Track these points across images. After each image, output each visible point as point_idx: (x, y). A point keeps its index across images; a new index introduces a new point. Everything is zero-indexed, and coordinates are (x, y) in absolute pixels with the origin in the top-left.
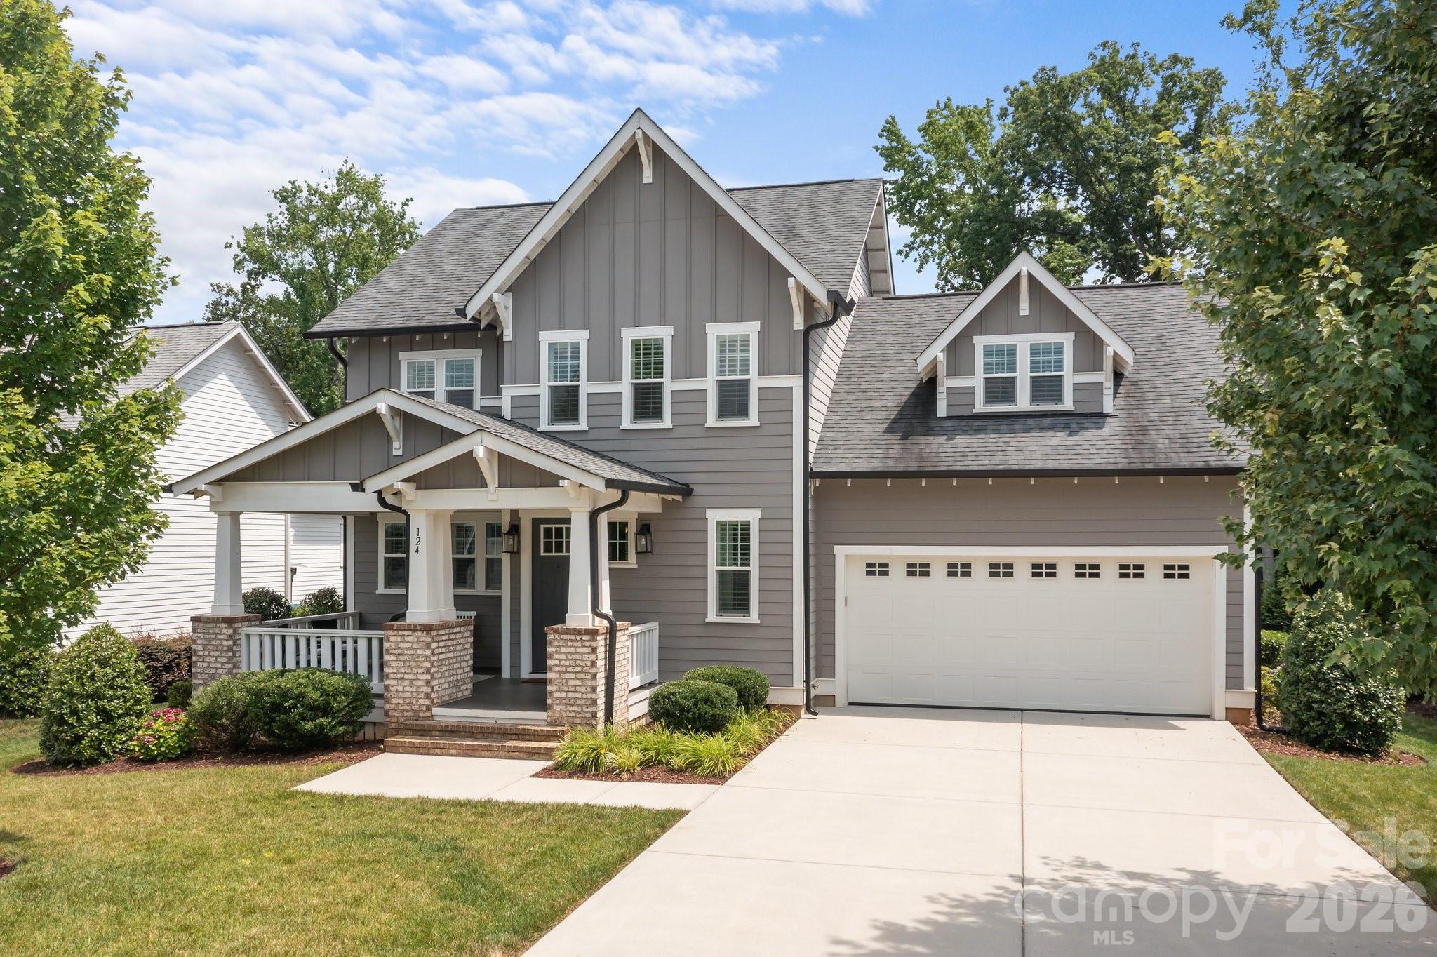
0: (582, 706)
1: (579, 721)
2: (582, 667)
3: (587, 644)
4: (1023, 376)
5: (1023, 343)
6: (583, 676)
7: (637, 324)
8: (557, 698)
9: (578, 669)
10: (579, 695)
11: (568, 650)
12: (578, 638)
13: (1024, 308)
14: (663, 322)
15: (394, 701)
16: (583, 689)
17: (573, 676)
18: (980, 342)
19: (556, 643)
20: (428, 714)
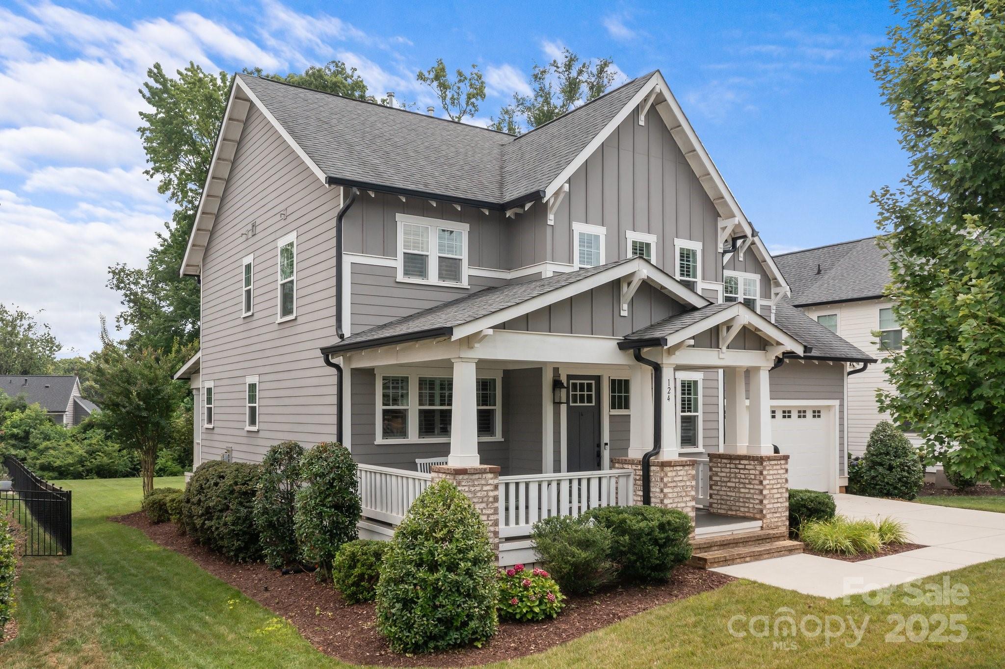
0: (781, 512)
1: (780, 524)
2: (781, 484)
4: (741, 297)
6: (781, 491)
7: (635, 229)
8: (769, 509)
9: (779, 486)
10: (779, 505)
11: (774, 472)
13: (741, 256)
14: (649, 231)
19: (767, 468)
20: (694, 534)
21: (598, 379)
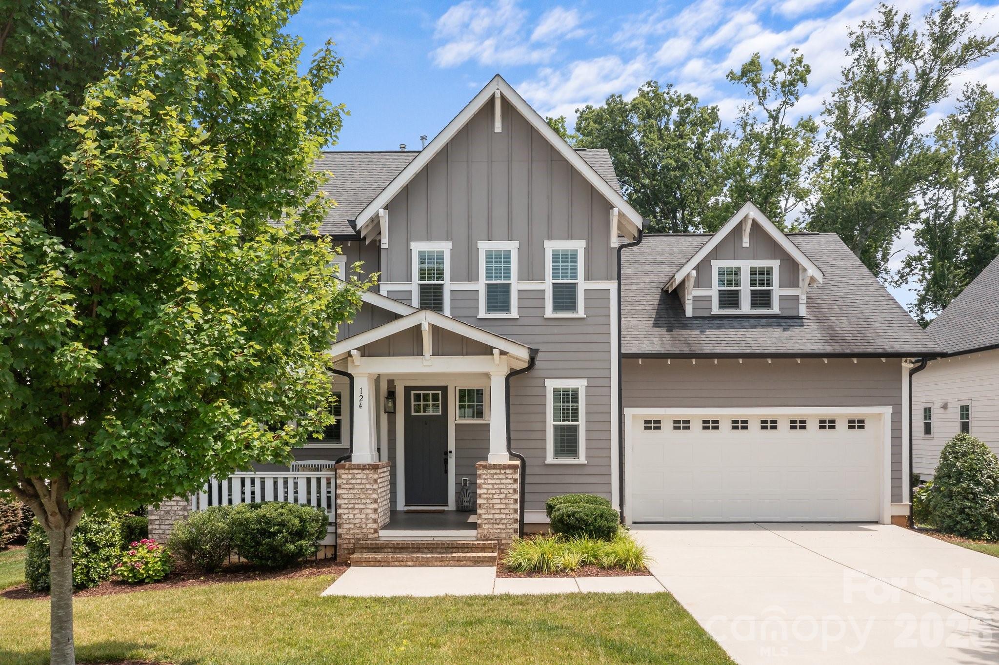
0: (506, 524)
1: (503, 536)
2: (506, 494)
3: (510, 476)
4: (745, 290)
5: (745, 266)
6: (507, 501)
7: (489, 239)
8: (485, 519)
9: (503, 496)
10: (503, 516)
11: (494, 481)
12: (503, 472)
13: (746, 242)
14: (510, 238)
15: (346, 526)
16: (507, 511)
17: (499, 501)
18: (717, 265)
19: (484, 477)
20: (376, 535)
21: (444, 389)
